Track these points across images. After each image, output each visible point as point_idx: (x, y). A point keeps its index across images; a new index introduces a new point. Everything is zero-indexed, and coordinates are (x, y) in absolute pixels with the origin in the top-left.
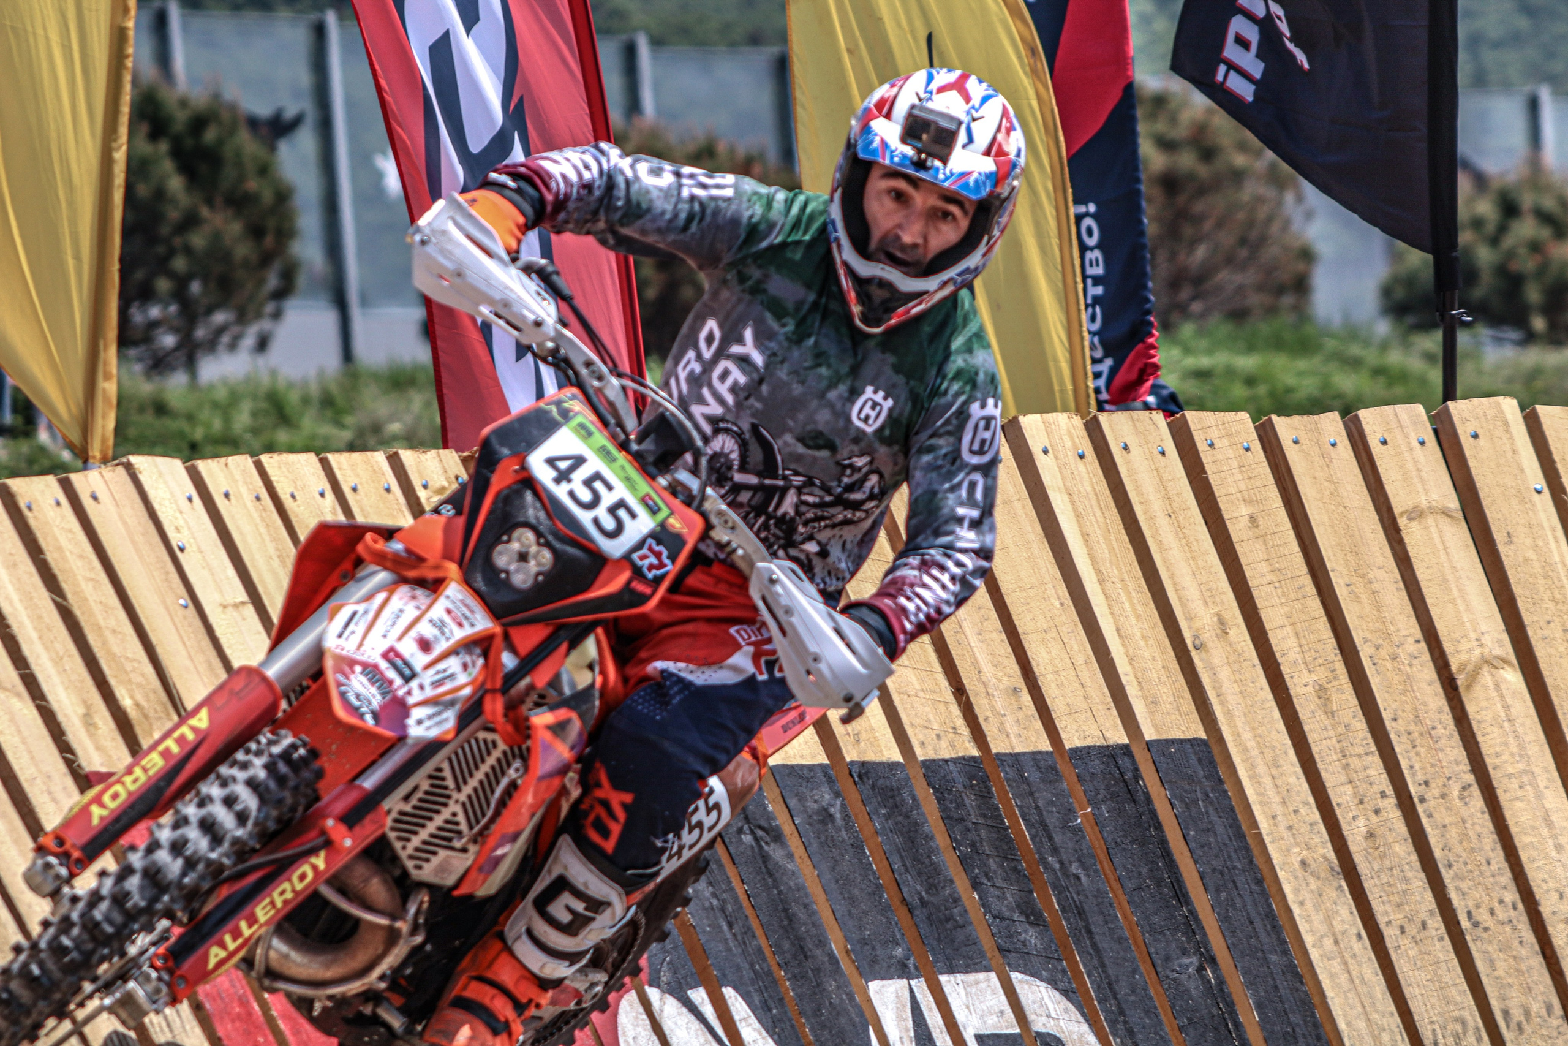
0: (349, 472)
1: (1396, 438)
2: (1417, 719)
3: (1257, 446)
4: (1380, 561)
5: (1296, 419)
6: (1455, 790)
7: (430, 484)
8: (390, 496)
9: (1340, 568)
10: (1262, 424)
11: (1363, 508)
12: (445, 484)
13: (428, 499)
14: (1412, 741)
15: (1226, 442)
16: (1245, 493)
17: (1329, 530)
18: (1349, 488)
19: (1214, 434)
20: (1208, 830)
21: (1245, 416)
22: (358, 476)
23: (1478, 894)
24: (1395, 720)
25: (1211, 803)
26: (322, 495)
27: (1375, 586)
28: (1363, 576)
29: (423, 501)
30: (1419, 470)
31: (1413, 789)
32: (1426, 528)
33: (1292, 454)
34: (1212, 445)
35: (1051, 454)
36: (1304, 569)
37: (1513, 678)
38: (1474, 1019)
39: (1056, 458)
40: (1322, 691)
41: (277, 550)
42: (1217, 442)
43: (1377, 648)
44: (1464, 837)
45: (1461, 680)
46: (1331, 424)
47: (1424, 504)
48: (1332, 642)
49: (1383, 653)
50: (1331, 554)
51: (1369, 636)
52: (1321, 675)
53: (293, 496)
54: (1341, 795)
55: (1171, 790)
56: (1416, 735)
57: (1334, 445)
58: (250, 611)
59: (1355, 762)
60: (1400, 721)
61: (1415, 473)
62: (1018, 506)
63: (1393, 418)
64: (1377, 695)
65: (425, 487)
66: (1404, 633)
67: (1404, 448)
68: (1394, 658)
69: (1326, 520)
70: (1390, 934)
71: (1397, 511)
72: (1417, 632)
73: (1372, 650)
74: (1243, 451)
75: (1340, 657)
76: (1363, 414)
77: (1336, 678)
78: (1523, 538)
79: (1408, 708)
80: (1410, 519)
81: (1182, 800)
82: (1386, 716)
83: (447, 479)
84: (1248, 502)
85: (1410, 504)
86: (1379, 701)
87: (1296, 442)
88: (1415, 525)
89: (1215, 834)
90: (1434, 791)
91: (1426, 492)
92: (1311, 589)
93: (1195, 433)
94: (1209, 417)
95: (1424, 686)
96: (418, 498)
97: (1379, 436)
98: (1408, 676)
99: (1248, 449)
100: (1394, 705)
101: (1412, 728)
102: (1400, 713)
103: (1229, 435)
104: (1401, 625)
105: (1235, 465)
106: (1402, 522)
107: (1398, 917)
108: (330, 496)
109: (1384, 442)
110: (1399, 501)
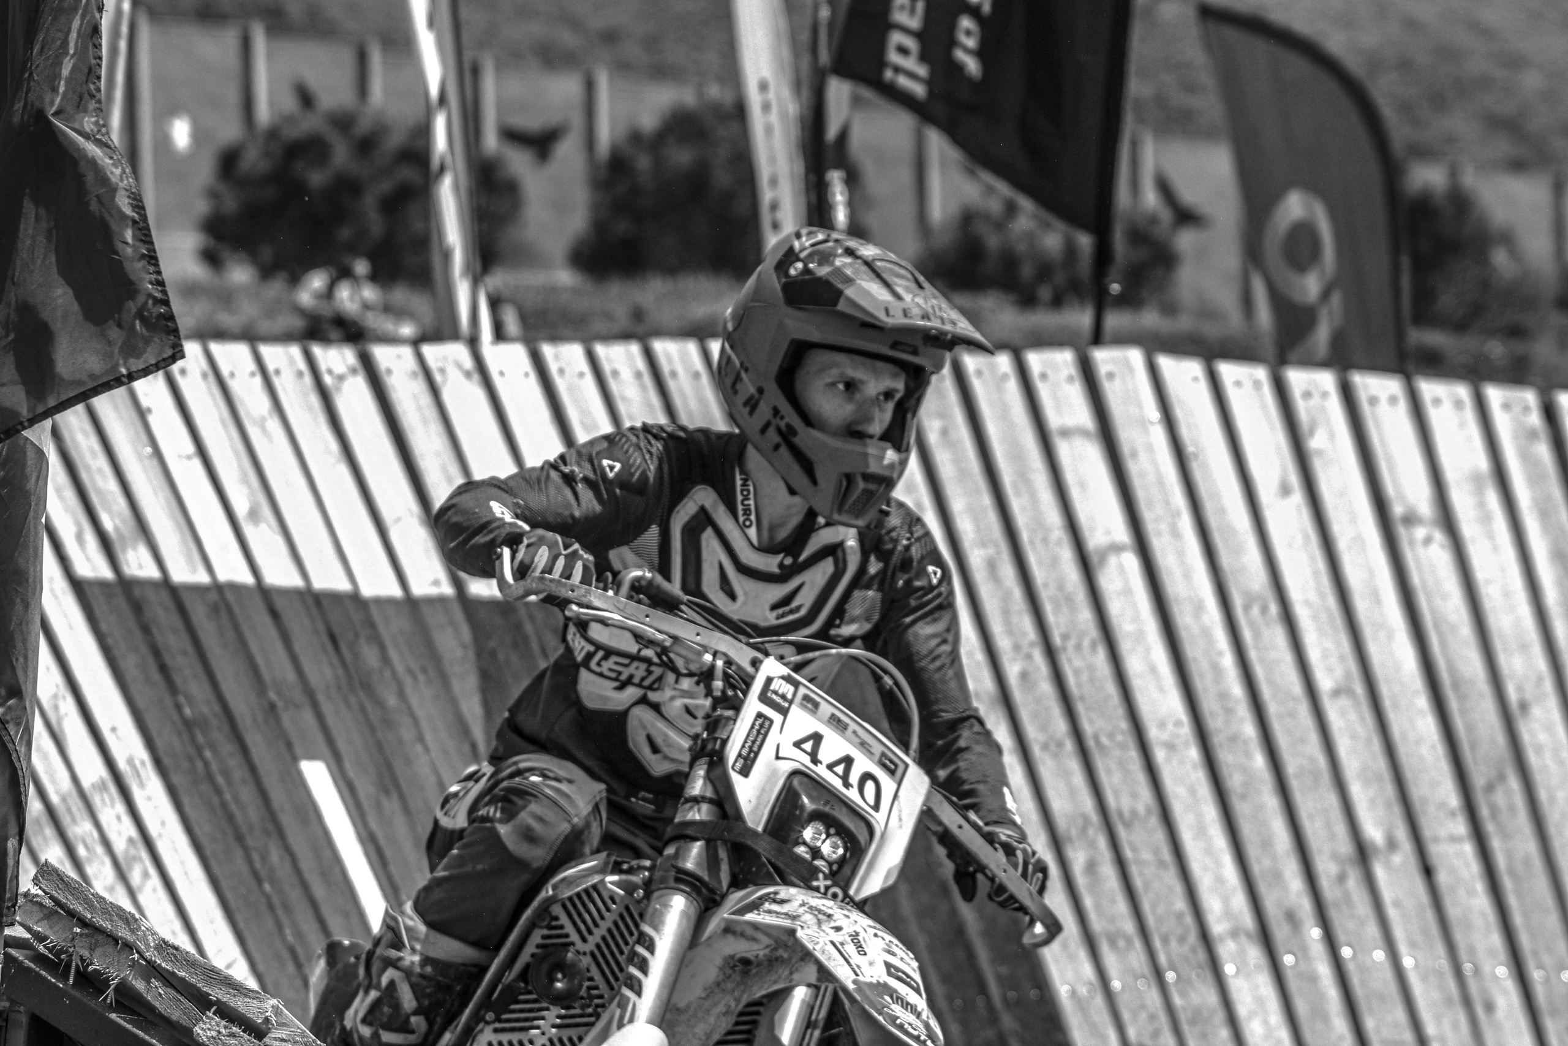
0: (273, 359)
1: (1052, 374)
6: (1086, 643)
7: (334, 370)
8: (302, 379)
12: (345, 370)
13: (332, 383)
16: (939, 409)
17: (1000, 440)
18: (1017, 409)
22: (280, 362)
23: (1100, 723)
24: (1045, 587)
26: (252, 375)
27: (1032, 484)
28: (1024, 477)
29: (328, 384)
31: (1057, 639)
32: (1072, 445)
33: (975, 383)
36: (980, 469)
37: (1131, 562)
38: (1095, 817)
40: (992, 565)
43: (1033, 533)
44: (1092, 680)
45: (1094, 559)
46: (1003, 361)
47: (1071, 426)
48: (999, 527)
49: (1037, 536)
50: (1001, 459)
52: (991, 551)
53: (231, 374)
54: (1003, 643)
57: (1005, 378)
58: (198, 462)
59: (1015, 619)
60: (1048, 587)
61: (1063, 401)
64: (1031, 568)
65: (330, 374)
67: (1058, 381)
68: (1045, 541)
70: (1036, 751)
72: (1061, 520)
75: (1004, 537)
76: (1028, 355)
77: (1001, 555)
78: (1143, 456)
79: (1055, 578)
80: (1061, 436)
82: (1038, 583)
85: (1061, 425)
86: (1033, 573)
87: (978, 374)
88: (1064, 441)
90: (1071, 644)
92: (985, 486)
95: (1065, 561)
97: (1040, 372)
98: (1054, 555)
101: (1057, 593)
102: (1048, 581)
104: (1050, 515)
106: (1055, 438)
107: (1041, 737)
108: (259, 375)
109: (1043, 377)
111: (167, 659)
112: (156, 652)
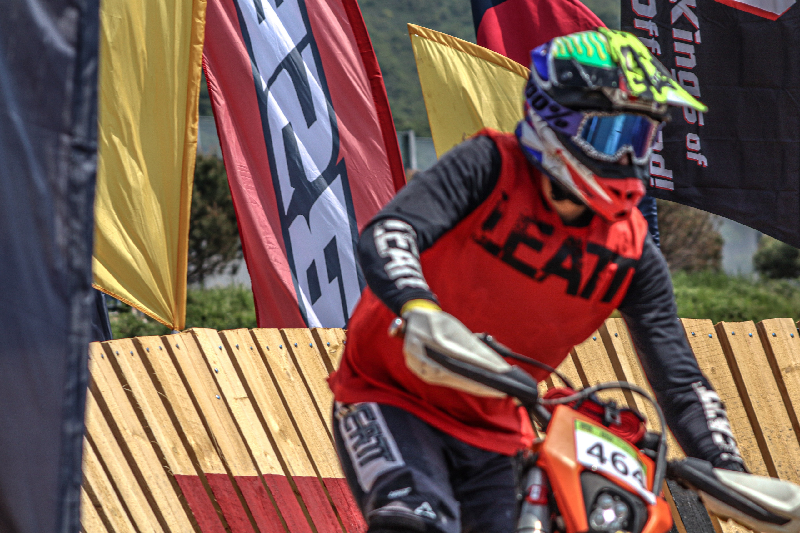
0: (293, 338)
1: (780, 334)
2: (790, 467)
3: (715, 336)
4: (773, 391)
5: (733, 324)
7: (331, 344)
8: (312, 349)
9: (754, 394)
10: (718, 326)
11: (765, 366)
12: (338, 344)
13: (330, 351)
14: (788, 477)
15: (700, 333)
16: (710, 358)
17: (749, 376)
18: (758, 356)
19: (695, 329)
20: (693, 516)
21: (709, 322)
22: (297, 339)
24: (780, 466)
25: (694, 503)
26: (281, 348)
27: (771, 403)
28: (765, 398)
29: (328, 352)
30: (791, 349)
32: (794, 376)
33: (732, 340)
34: (694, 335)
35: (619, 337)
36: (737, 394)
39: (622, 339)
40: (745, 452)
41: (261, 373)
42: (696, 333)
43: (772, 432)
46: (750, 326)
47: (793, 364)
48: (750, 429)
49: (774, 435)
50: (750, 387)
51: (768, 427)
52: (745, 444)
53: (268, 348)
55: (675, 496)
56: (790, 473)
57: (751, 336)
58: (248, 401)
60: (782, 467)
61: (789, 351)
62: (603, 360)
63: (779, 324)
64: (771, 454)
65: (328, 345)
66: (784, 425)
67: (784, 338)
68: (779, 437)
69: (747, 371)
71: (780, 368)
72: (790, 425)
73: (769, 433)
74: (708, 338)
75: (754, 436)
76: (765, 322)
77: (752, 446)
79: (786, 461)
80: (787, 372)
81: (680, 502)
82: (776, 464)
83: (339, 342)
84: (711, 362)
85: (787, 365)
86: (772, 457)
87: (733, 334)
88: (789, 375)
89: (696, 518)
91: (794, 359)
92: (740, 404)
93: (686, 329)
94: (693, 322)
95: (793, 450)
96: (325, 351)
97: (772, 332)
98: (786, 446)
99: (711, 337)
100: (780, 459)
101: (789, 470)
102: (782, 463)
103: (702, 330)
104: (783, 422)
105: (705, 344)
106: (783, 373)
108: (285, 348)
109: (775, 336)
110: (782, 363)
111: (230, 523)
112: (224, 519)
